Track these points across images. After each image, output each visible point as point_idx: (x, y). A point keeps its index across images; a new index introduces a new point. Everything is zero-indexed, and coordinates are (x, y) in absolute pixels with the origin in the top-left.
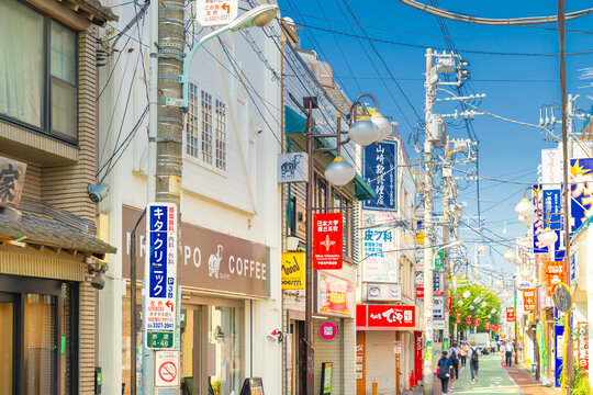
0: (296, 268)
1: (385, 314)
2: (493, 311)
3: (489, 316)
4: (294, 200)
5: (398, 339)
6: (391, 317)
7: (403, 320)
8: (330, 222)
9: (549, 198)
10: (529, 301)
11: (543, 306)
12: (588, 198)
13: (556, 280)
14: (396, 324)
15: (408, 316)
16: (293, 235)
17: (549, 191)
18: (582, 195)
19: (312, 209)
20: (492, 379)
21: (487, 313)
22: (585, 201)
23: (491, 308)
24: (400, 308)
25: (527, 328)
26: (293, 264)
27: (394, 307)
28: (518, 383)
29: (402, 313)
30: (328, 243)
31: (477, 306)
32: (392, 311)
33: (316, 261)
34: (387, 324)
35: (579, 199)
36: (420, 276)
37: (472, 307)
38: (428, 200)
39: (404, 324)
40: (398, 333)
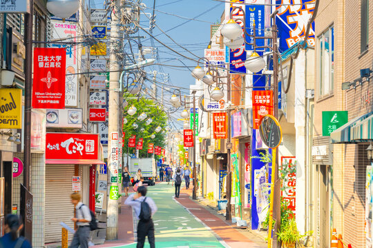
0: (12, 106)
1: (64, 144)
2: (158, 129)
3: (153, 136)
4: (10, 31)
5: (76, 173)
6: (71, 148)
7: (84, 151)
8: (52, 57)
9: (252, 15)
10: (220, 127)
11: (237, 134)
12: (295, 17)
13: (263, 111)
14: (76, 156)
15: (90, 146)
16: (8, 68)
17: (252, 6)
18: (288, 13)
19: (32, 42)
20: (176, 219)
21: (151, 132)
22: (291, 19)
23: (155, 126)
24: (81, 136)
25: (210, 157)
26: (9, 101)
27: (74, 136)
28: (209, 224)
29: (83, 143)
30: (49, 80)
31: (141, 124)
32: (71, 140)
33: (36, 99)
34: (65, 156)
35: (285, 16)
36: (94, 95)
37: (135, 126)
38: (115, 9)
39: (86, 156)
40: (77, 167)
